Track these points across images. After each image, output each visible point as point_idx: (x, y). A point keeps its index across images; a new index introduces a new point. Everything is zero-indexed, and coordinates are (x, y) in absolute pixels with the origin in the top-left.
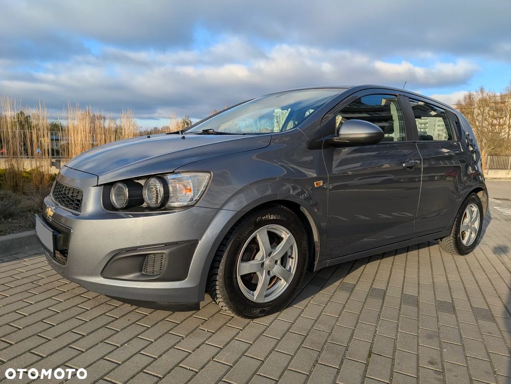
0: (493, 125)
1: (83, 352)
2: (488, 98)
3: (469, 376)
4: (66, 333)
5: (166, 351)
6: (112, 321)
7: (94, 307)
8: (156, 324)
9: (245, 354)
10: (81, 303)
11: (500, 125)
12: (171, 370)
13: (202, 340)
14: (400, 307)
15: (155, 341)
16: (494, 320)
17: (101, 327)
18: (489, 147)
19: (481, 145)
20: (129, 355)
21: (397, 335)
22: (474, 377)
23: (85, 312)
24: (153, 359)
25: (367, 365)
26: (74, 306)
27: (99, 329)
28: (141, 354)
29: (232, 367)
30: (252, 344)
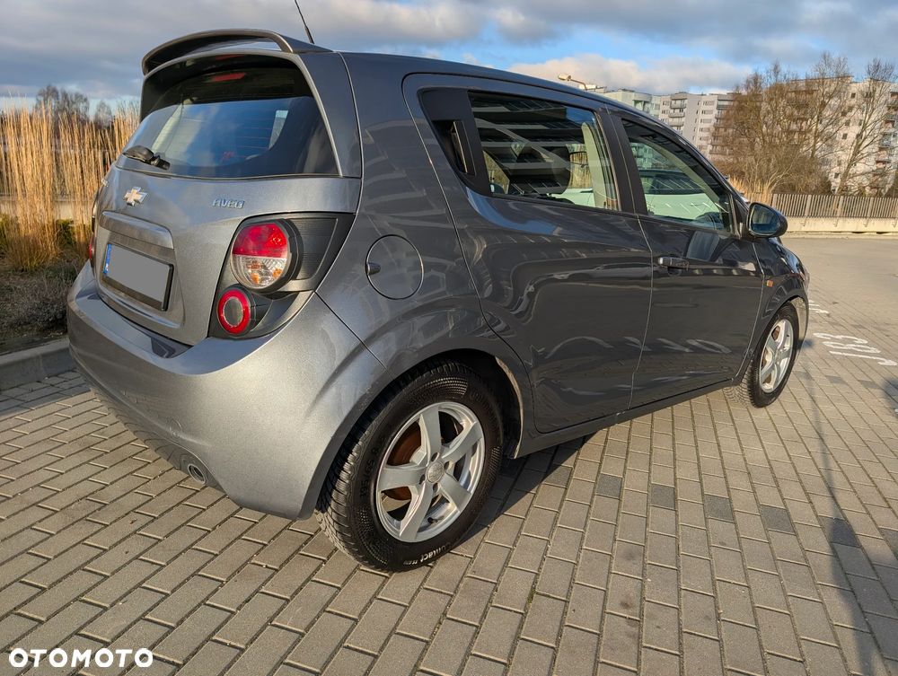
0: (790, 132)
1: (41, 622)
2: (785, 83)
3: (679, 624)
4: (10, 584)
5: (191, 612)
6: (97, 557)
7: (64, 529)
8: (176, 557)
9: (328, 609)
10: (40, 521)
11: (800, 132)
12: (198, 649)
13: (255, 587)
14: (591, 502)
15: (173, 591)
16: (734, 518)
17: (75, 571)
18: (780, 172)
19: (768, 170)
20: (125, 623)
21: (578, 556)
22: (687, 627)
23: (46, 539)
24: (167, 629)
25: (524, 615)
26: (27, 528)
27: (71, 573)
28: (146, 620)
29: (302, 635)
30: (339, 589)
